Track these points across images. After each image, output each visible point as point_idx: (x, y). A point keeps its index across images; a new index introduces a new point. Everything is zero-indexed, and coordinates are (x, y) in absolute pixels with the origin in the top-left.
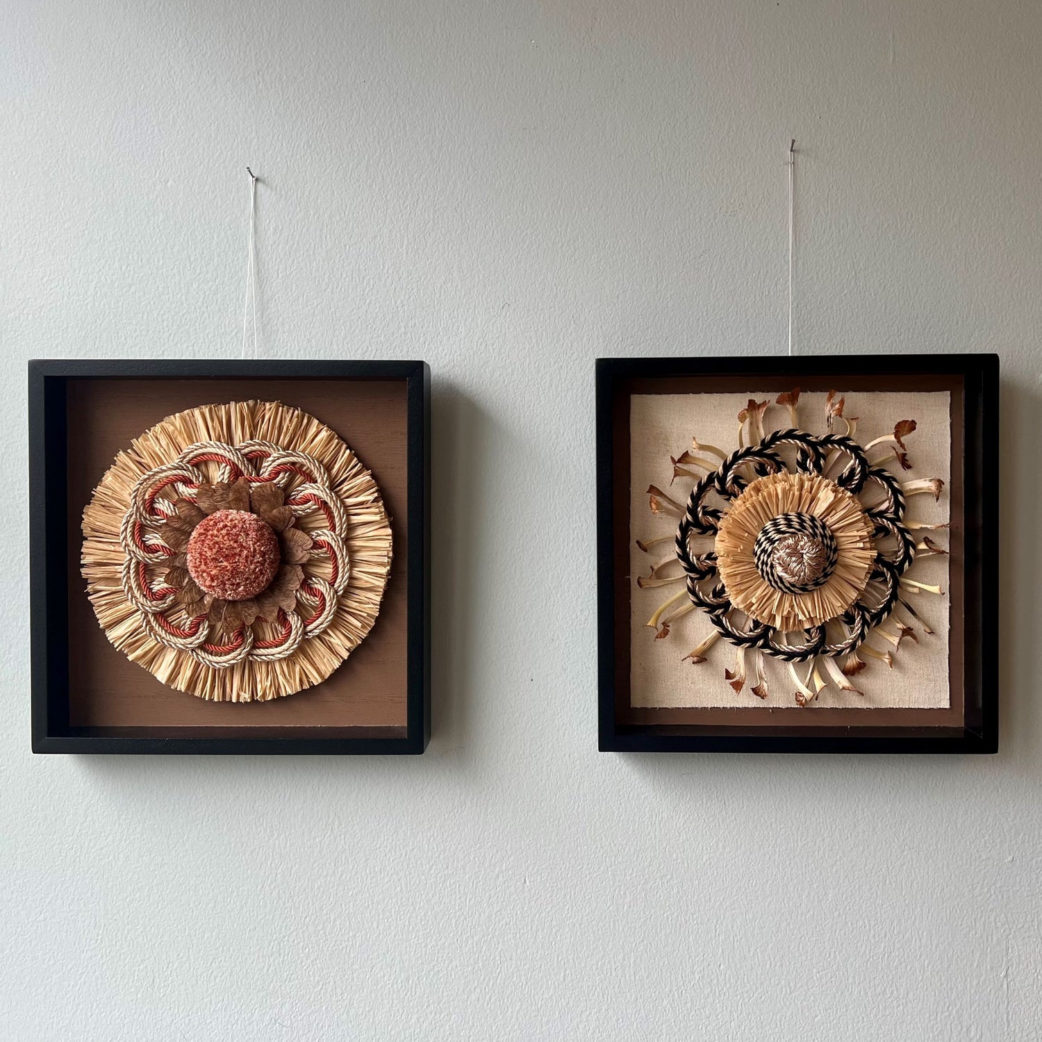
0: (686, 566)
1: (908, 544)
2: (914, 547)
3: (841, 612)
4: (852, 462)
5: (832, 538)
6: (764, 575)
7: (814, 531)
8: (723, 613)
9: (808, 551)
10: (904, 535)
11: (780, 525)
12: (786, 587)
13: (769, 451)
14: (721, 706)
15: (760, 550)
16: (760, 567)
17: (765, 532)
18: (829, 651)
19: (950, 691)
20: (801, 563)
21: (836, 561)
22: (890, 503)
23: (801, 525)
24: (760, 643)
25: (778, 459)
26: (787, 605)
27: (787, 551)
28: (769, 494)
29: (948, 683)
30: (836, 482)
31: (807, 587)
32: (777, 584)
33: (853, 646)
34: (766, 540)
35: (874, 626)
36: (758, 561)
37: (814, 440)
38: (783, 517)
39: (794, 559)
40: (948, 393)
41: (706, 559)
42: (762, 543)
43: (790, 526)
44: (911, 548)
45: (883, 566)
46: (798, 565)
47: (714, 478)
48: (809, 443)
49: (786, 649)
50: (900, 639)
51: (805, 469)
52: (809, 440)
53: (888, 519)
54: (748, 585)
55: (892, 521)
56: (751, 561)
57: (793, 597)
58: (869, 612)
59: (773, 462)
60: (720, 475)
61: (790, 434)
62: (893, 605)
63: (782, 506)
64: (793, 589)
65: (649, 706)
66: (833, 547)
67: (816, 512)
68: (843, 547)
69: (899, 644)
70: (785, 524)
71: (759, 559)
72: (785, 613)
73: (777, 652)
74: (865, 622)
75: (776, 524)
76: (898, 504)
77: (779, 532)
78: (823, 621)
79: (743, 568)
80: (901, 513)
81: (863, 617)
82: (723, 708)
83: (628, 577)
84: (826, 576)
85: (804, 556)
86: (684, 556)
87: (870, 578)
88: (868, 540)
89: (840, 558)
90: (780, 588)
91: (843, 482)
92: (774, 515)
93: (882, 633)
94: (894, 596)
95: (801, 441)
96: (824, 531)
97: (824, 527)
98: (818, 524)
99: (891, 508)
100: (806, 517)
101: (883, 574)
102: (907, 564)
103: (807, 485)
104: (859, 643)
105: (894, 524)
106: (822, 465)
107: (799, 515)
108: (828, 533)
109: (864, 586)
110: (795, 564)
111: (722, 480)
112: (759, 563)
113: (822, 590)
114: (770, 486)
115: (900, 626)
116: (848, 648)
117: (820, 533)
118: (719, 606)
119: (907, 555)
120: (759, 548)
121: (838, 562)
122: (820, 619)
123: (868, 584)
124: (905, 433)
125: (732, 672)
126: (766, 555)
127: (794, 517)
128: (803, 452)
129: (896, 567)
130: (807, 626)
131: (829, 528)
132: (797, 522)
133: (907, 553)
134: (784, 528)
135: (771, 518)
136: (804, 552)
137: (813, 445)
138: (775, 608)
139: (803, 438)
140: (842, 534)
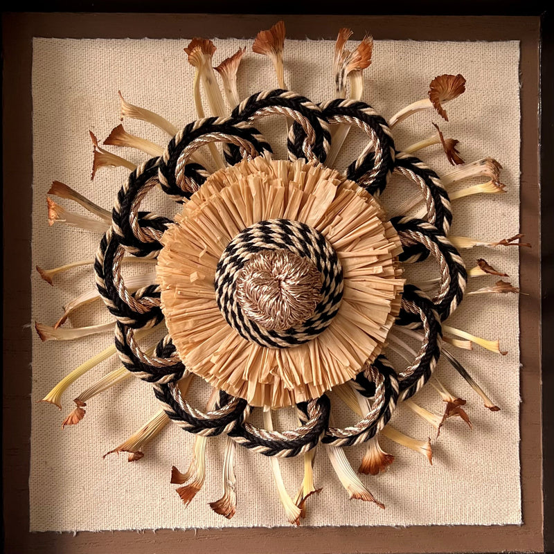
0: (112, 305)
1: (455, 269)
2: (465, 275)
3: (349, 375)
4: (371, 143)
5: (334, 259)
6: (230, 317)
7: (305, 247)
8: (173, 381)
9: (289, 276)
10: (450, 256)
11: (253, 237)
12: (263, 337)
13: (242, 125)
14: (173, 527)
15: (221, 277)
16: (223, 305)
17: (231, 249)
18: (335, 438)
19: (522, 498)
20: (278, 295)
21: (341, 295)
22: (428, 210)
23: (285, 238)
24: (230, 426)
25: (258, 138)
26: (267, 365)
27: (256, 275)
28: (237, 190)
29: (519, 486)
30: (345, 173)
31: (295, 336)
32: (249, 333)
33: (371, 429)
34: (231, 261)
35: (406, 399)
36: (220, 296)
37: (312, 107)
38: (259, 226)
39: (265, 288)
40: (517, 43)
41: (145, 294)
42: (226, 265)
43: (267, 239)
44: (460, 276)
45: (417, 305)
46: (271, 298)
47: (157, 167)
48: (305, 112)
49: (268, 436)
50: (445, 417)
51: (299, 154)
52: (304, 107)
53: (425, 232)
54: (204, 335)
55: (431, 234)
56: (209, 296)
57: (277, 353)
58: (396, 376)
59: (250, 143)
60: (166, 161)
61: (274, 99)
62: (433, 364)
63: (258, 210)
64: (273, 339)
65: (60, 530)
66: (336, 272)
67: (310, 219)
68: (352, 274)
69: (441, 425)
70: (261, 237)
71: (221, 292)
72: (263, 377)
73: (254, 442)
74: (389, 393)
75: (247, 237)
76: (441, 211)
77: (250, 248)
78: (323, 390)
79: (199, 307)
80: (446, 224)
81: (387, 384)
82: (176, 529)
83: (28, 326)
84: (325, 318)
85: (283, 284)
86: (109, 291)
87: (397, 322)
88: (390, 262)
89: (349, 291)
90: (254, 338)
91: (356, 174)
92: (247, 224)
93: (417, 409)
94: (433, 351)
95: (293, 108)
96: (321, 249)
97: (322, 241)
98: (313, 236)
99: (431, 217)
100: (294, 227)
101: (417, 318)
102: (454, 301)
103: (298, 176)
104: (381, 425)
105: (433, 239)
106: (326, 150)
107: (284, 224)
108: (328, 250)
109: (385, 335)
110: (266, 297)
111: (169, 170)
112: (221, 299)
113: (322, 340)
114: (240, 177)
115: (446, 396)
116: (364, 432)
117: (315, 250)
118: (165, 370)
119: (454, 289)
120: (220, 274)
121: (346, 296)
122: (319, 386)
123: (392, 331)
124: (448, 96)
125: (182, 471)
126: (230, 286)
127: (274, 226)
128: (298, 128)
129: (437, 308)
130: (300, 398)
131: (331, 243)
132: (279, 233)
133: (454, 284)
134: (258, 242)
135: (243, 228)
136: (282, 277)
137: (310, 115)
138: (247, 371)
139: (295, 103)
140: (351, 254)
